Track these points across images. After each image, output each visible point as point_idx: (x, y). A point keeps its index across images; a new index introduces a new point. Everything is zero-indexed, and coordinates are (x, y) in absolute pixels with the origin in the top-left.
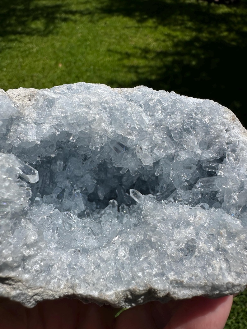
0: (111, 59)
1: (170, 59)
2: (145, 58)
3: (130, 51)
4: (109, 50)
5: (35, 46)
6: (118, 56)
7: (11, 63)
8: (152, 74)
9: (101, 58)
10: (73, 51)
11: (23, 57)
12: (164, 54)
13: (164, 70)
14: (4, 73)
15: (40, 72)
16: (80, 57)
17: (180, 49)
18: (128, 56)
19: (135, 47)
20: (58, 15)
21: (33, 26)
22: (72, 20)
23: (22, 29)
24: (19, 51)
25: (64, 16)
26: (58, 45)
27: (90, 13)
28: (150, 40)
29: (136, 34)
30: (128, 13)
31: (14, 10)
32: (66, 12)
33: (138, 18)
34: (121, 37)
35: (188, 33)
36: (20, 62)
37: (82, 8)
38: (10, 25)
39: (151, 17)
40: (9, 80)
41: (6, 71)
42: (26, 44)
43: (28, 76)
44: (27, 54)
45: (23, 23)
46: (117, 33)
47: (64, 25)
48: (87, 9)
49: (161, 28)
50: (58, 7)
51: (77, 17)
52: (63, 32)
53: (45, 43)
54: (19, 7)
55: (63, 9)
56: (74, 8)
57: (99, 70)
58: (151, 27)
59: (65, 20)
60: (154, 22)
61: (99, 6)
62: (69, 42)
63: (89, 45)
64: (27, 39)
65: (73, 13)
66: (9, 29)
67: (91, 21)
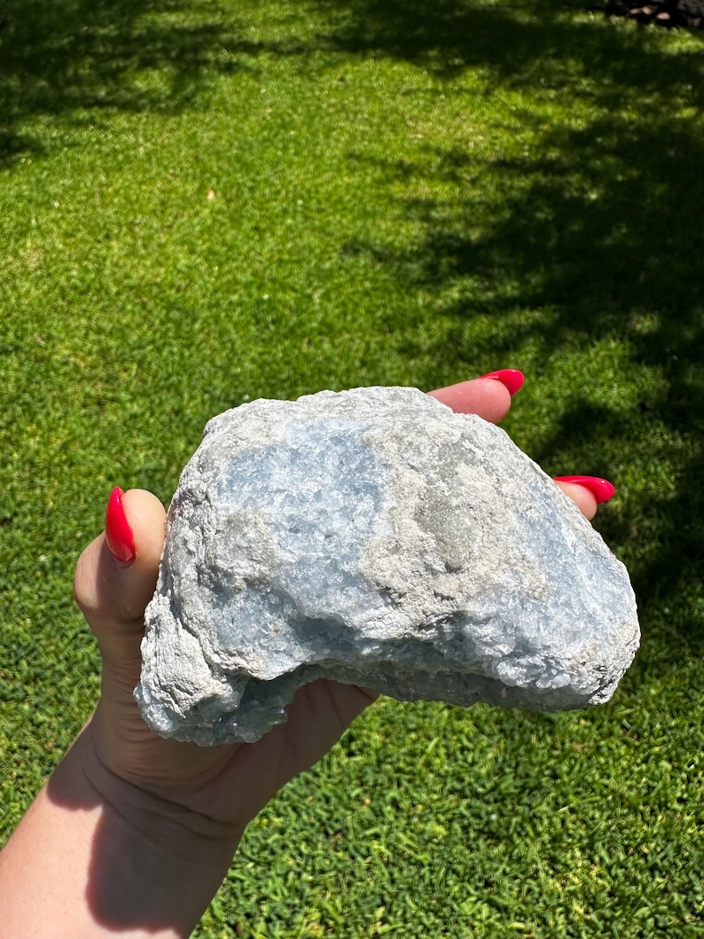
0: (355, 180)
1: (524, 183)
2: (454, 178)
3: (408, 160)
4: (351, 156)
5: (141, 140)
6: (378, 173)
7: (76, 188)
8: (470, 225)
9: (327, 176)
10: (248, 157)
11: (107, 172)
12: (506, 166)
13: (507, 214)
14: (53, 215)
15: (154, 212)
16: (267, 172)
17: (553, 154)
18: (405, 172)
19: (426, 149)
20: (210, 55)
21: (140, 85)
22: (247, 69)
23: (108, 94)
24: (99, 151)
25: (225, 56)
26: (206, 137)
27: (300, 50)
28: (468, 129)
29: (428, 110)
30: (407, 49)
31: (90, 39)
32: (232, 47)
33: (435, 66)
34: (384, 119)
35: (579, 107)
36: (101, 185)
37: (277, 34)
38: (77, 80)
39: (472, 63)
40: (67, 235)
41: (59, 209)
42: (116, 134)
43: (120, 226)
44: (119, 161)
45: (114, 75)
46: (376, 108)
47: (225, 83)
48: (293, 39)
49: (501, 95)
50: (213, 30)
51: (264, 59)
52: (223, 102)
53: (172, 131)
54: (102, 31)
55: (225, 37)
56: (254, 35)
57: (320, 211)
58: (473, 93)
59: (229, 68)
60: (482, 78)
61: (327, 30)
62: (238, 130)
63: (295, 141)
64: (121, 121)
65: (252, 49)
66: (74, 91)
67: (300, 73)
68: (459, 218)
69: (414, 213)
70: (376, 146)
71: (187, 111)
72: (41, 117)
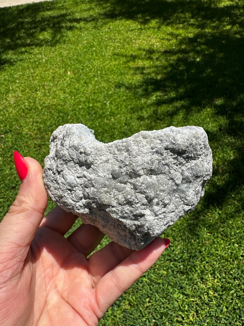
0: (117, 63)
1: (175, 57)
2: (150, 58)
3: (134, 54)
4: (115, 54)
5: (43, 56)
6: (125, 59)
7: (23, 75)
8: (157, 74)
9: (107, 62)
10: (80, 59)
11: (33, 68)
12: (167, 53)
13: (169, 69)
14: (17, 85)
15: (50, 80)
16: (87, 63)
17: (183, 47)
18: (134, 58)
19: (140, 49)
20: (64, 25)
21: (41, 37)
22: (77, 28)
23: (31, 42)
24: (30, 62)
25: (69, 24)
26: (65, 53)
27: (94, 19)
28: (153, 41)
29: (139, 36)
30: (130, 16)
31: (22, 23)
32: (71, 21)
33: (140, 20)
34: (125, 40)
35: (191, 29)
36: (32, 73)
37: (85, 15)
38: (20, 38)
39: (153, 18)
40: (22, 91)
41: (19, 83)
42: (35, 55)
43: (39, 86)
44: (37, 64)
45: (32, 35)
46: (122, 37)
47: (70, 33)
48: (91, 16)
49: (164, 28)
50: (64, 16)
51: (82, 24)
52: (69, 40)
53: (53, 52)
54: (26, 20)
55: (68, 17)
56: (78, 16)
57: (106, 74)
58: (154, 28)
59: (71, 28)
60: (157, 23)
61: (102, 11)
62: (76, 49)
63: (95, 51)
64: (36, 50)
65: (78, 21)
66: (19, 42)
67: (95, 27)
68: (153, 72)
69: (138, 72)
70: (123, 50)
71: (58, 45)
72: (9, 52)
